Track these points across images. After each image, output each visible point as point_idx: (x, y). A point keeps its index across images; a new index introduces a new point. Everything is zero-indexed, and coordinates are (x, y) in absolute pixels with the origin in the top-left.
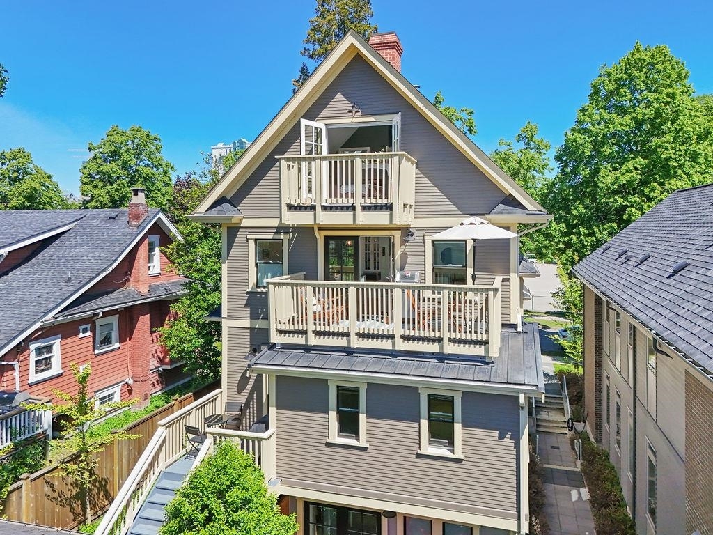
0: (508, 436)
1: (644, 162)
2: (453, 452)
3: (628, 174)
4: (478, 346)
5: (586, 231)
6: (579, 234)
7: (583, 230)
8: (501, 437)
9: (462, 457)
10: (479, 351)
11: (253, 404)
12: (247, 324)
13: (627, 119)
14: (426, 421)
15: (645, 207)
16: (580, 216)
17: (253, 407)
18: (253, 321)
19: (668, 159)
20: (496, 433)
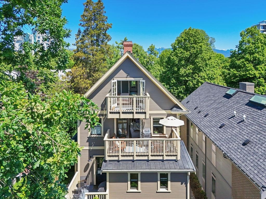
0: (184, 183)
1: (193, 67)
2: (167, 190)
3: (189, 70)
4: (174, 157)
5: (176, 88)
6: (173, 89)
7: (175, 88)
8: (182, 184)
9: (170, 191)
10: (174, 158)
11: (90, 176)
12: (88, 148)
13: (188, 53)
14: (160, 182)
15: (194, 81)
16: (173, 83)
17: (90, 177)
18: (90, 147)
19: (200, 66)
20: (180, 183)
